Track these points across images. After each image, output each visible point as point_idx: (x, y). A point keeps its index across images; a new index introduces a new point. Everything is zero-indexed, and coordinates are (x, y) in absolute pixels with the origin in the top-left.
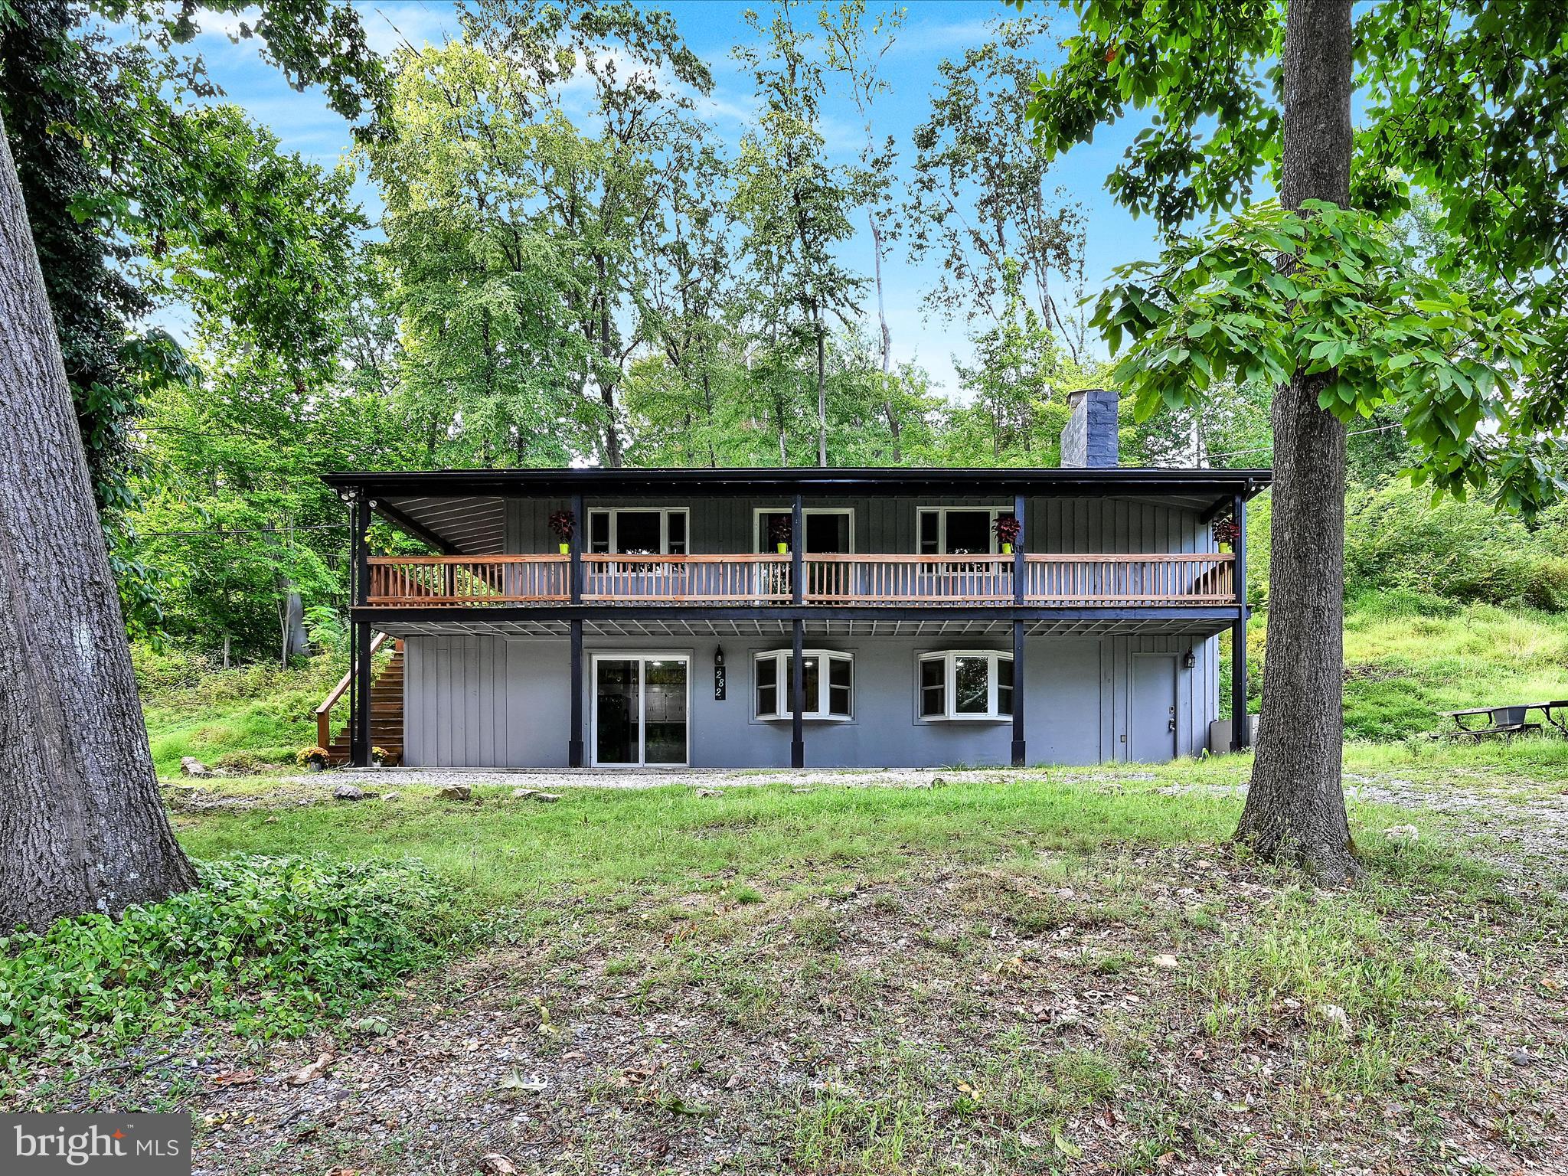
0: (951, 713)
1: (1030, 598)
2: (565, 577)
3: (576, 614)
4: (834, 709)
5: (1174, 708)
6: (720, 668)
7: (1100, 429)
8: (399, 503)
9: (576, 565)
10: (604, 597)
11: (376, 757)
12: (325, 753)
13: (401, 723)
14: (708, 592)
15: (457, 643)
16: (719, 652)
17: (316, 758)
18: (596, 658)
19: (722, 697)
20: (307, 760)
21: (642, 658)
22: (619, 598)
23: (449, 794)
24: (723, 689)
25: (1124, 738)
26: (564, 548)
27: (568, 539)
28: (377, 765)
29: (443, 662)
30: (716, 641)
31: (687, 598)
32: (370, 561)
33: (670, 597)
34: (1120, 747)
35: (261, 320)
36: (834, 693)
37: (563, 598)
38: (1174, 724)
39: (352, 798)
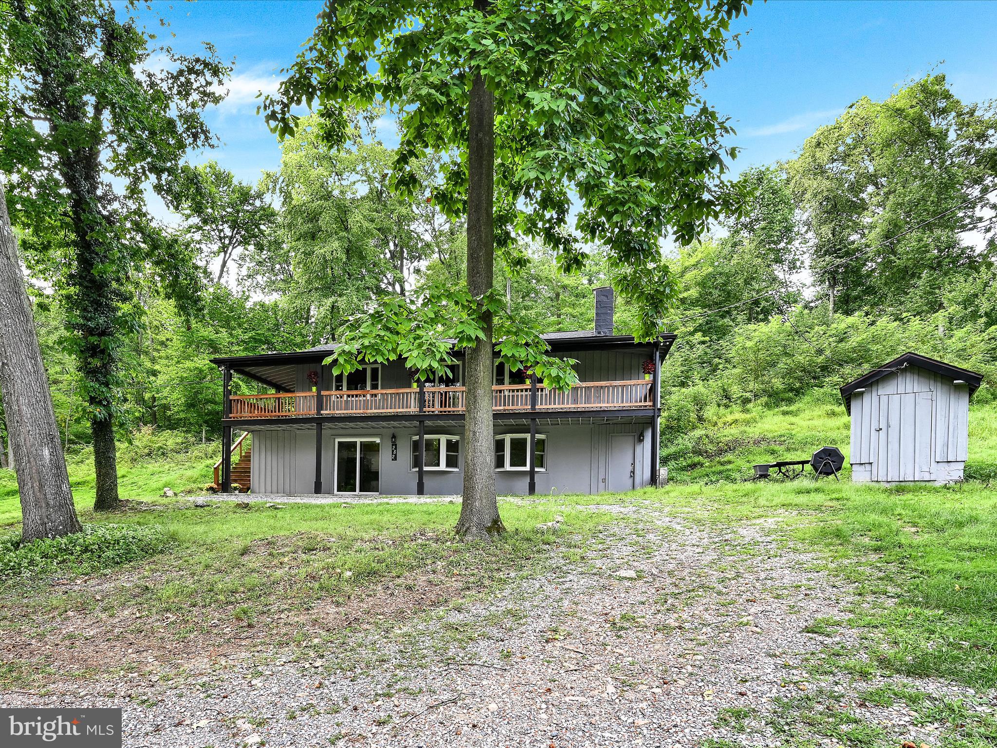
0: (508, 467)
1: (540, 407)
2: (314, 404)
3: (319, 421)
4: (448, 465)
5: (633, 464)
6: (394, 445)
7: (603, 311)
8: (247, 369)
9: (320, 398)
10: (332, 412)
11: (235, 488)
12: (215, 486)
13: (249, 472)
14: (383, 408)
15: (274, 433)
16: (394, 437)
17: (211, 489)
18: (337, 441)
19: (395, 459)
20: (207, 490)
21: (358, 440)
22: (338, 412)
23: (238, 505)
24: (396, 455)
25: (604, 480)
26: (314, 389)
27: (316, 384)
28: (237, 492)
29: (268, 443)
30: (392, 430)
31: (369, 411)
32: (231, 397)
33: (361, 411)
34: (601, 485)
35: (179, 297)
36: (448, 457)
37: (313, 413)
38: (633, 472)
39: (201, 507)
